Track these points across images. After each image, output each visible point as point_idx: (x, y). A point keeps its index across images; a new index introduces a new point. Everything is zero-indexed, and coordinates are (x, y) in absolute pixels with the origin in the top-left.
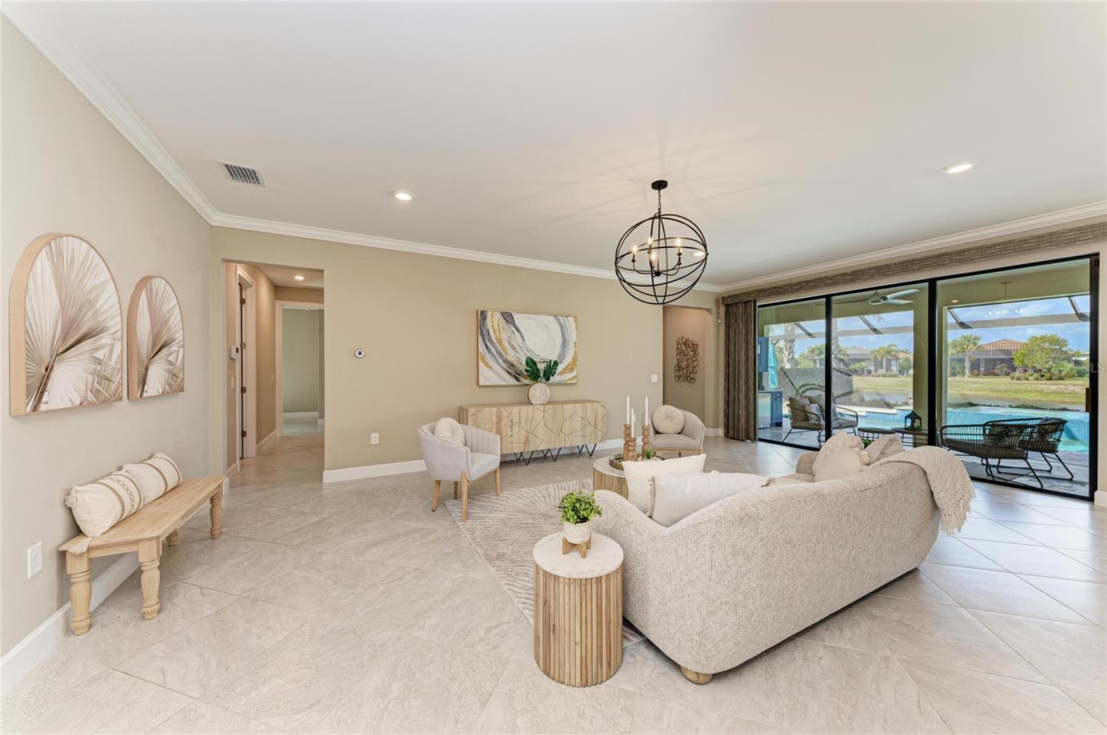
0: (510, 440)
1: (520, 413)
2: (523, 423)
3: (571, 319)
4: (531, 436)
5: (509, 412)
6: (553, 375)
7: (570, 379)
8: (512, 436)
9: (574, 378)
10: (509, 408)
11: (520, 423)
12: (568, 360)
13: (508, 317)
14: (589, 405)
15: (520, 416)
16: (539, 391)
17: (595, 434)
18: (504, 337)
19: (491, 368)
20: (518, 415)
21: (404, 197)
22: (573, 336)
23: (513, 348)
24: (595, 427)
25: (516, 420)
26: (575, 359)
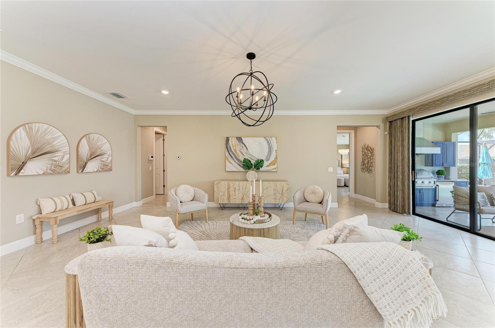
0: (234, 197)
1: (239, 185)
2: (241, 190)
3: (274, 139)
4: (245, 196)
5: (234, 184)
6: (261, 167)
7: (273, 169)
8: (235, 195)
9: (275, 169)
10: (234, 182)
11: (239, 189)
12: (272, 159)
13: (240, 139)
14: (278, 183)
15: (239, 186)
16: (252, 174)
17: (282, 198)
18: (238, 148)
19: (231, 163)
20: (238, 186)
21: (165, 92)
22: (275, 147)
23: (242, 154)
24: (282, 194)
25: (237, 188)
26: (276, 158)
